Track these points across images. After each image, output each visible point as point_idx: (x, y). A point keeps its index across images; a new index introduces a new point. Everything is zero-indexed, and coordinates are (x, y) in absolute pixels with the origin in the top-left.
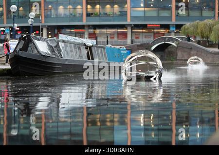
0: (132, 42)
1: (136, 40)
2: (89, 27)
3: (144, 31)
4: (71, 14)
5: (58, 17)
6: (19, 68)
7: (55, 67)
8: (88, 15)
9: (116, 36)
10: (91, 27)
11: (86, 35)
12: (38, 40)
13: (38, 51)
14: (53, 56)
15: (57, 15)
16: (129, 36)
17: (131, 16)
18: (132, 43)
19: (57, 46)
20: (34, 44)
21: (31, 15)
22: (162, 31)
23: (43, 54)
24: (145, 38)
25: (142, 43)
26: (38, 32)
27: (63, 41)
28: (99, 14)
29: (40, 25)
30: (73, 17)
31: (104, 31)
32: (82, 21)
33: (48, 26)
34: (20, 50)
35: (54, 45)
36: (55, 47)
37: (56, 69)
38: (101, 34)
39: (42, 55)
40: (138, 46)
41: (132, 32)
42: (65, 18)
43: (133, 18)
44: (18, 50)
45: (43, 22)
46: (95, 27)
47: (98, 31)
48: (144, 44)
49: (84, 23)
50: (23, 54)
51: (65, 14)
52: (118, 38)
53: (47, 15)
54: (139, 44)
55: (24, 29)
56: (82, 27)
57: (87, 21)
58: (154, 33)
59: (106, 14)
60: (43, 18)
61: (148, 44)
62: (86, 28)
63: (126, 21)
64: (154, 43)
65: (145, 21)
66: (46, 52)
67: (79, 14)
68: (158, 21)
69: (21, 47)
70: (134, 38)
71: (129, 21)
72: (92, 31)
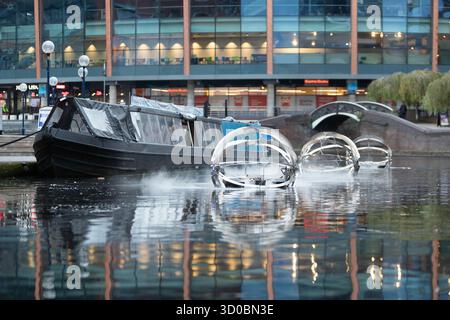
0: (276, 112)
1: (283, 109)
2: (197, 84)
3: (299, 91)
4: (163, 60)
5: (137, 66)
6: (53, 160)
7: (122, 160)
8: (194, 61)
9: (245, 101)
10: (199, 84)
11: (190, 101)
12: (90, 106)
13: (89, 129)
14: (118, 139)
15: (135, 60)
16: (270, 101)
17: (274, 65)
18: (276, 114)
19: (127, 119)
20: (82, 115)
21: (82, 61)
22: (332, 92)
23: (98, 134)
24: (301, 104)
25: (294, 114)
26: (99, 93)
27: (139, 110)
28: (213, 59)
29: (103, 79)
30: (165, 65)
31: (225, 91)
32: (182, 72)
33: (119, 82)
34: (55, 125)
35: (120, 117)
36: (122, 121)
37: (124, 164)
38: (217, 97)
39: (97, 137)
40: (287, 119)
41: (276, 95)
42: (153, 66)
43: (277, 67)
44: (49, 126)
45: (109, 75)
46: (207, 84)
47: (212, 92)
48: (299, 117)
49: (186, 76)
50: (59, 134)
51: (151, 60)
52: (250, 104)
53: (118, 61)
54: (289, 116)
55: (75, 88)
56: (182, 84)
57: (191, 73)
58: (318, 97)
59: (227, 59)
60: (110, 67)
61: (306, 116)
62: (190, 86)
63: (265, 72)
64: (316, 115)
65: (299, 73)
66: (105, 130)
67: (178, 60)
68: (326, 73)
69: (57, 121)
70: (279, 106)
71: (270, 74)
72: (200, 91)
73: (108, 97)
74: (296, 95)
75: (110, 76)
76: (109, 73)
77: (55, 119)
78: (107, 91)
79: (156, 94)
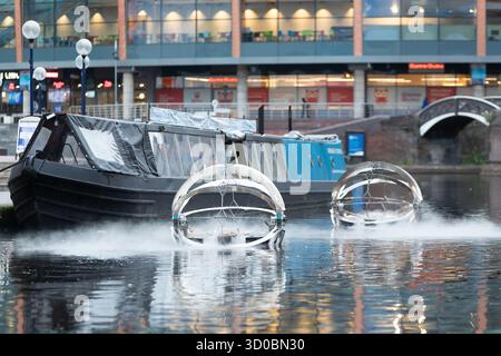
0: (368, 111)
1: (377, 106)
2: (250, 70)
3: (401, 80)
4: (201, 35)
5: (164, 43)
6: (36, 206)
7: (135, 204)
8: (247, 37)
9: (322, 95)
10: (254, 70)
11: (241, 95)
12: (90, 126)
13: (89, 159)
14: (131, 172)
15: (161, 36)
16: (359, 94)
17: (364, 42)
18: (367, 115)
19: (144, 143)
20: (78, 140)
21: (81, 47)
22: (449, 81)
23: (101, 167)
24: (404, 100)
25: (393, 115)
27: (161, 129)
28: (275, 34)
29: (115, 64)
30: (205, 42)
31: (292, 81)
32: (229, 54)
33: (137, 68)
34: (40, 155)
35: (133, 140)
36: (135, 146)
37: (139, 208)
38: (281, 90)
39: (100, 171)
40: (383, 122)
41: (367, 86)
42: (186, 44)
43: (369, 46)
44: (32, 155)
45: (122, 58)
46: (266, 70)
47: (273, 82)
48: (401, 118)
49: (236, 58)
50: (45, 168)
51: (184, 36)
52: (329, 99)
53: (136, 37)
54: (387, 117)
55: (72, 76)
56: (230, 70)
57: (242, 55)
58: (429, 88)
59: (296, 34)
60: (124, 46)
61: (411, 117)
62: (240, 73)
63: (351, 53)
64: (426, 116)
65: (401, 54)
66: (113, 160)
67: (223, 35)
68: (439, 53)
69: (41, 149)
70: (372, 102)
71: (358, 56)
72: (255, 81)
73: (121, 90)
74: (396, 86)
75: (123, 60)
76: (123, 56)
77: (41, 145)
78: (120, 81)
79: (191, 85)
